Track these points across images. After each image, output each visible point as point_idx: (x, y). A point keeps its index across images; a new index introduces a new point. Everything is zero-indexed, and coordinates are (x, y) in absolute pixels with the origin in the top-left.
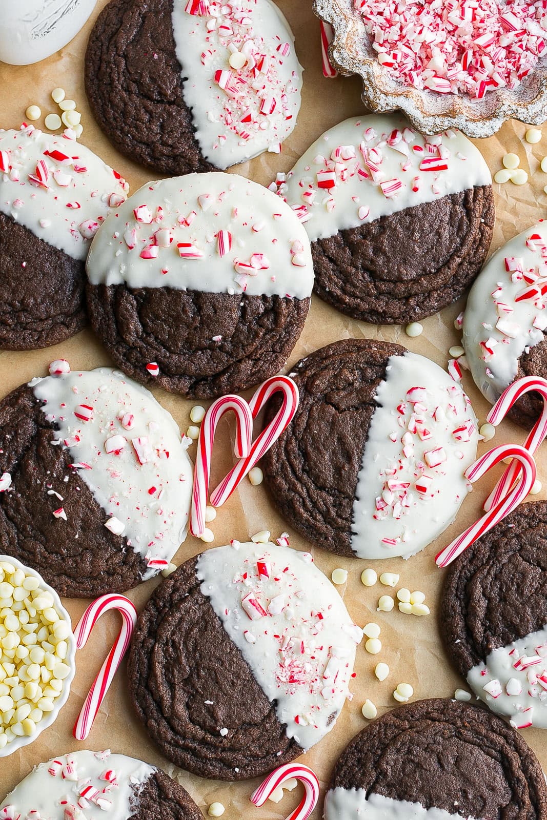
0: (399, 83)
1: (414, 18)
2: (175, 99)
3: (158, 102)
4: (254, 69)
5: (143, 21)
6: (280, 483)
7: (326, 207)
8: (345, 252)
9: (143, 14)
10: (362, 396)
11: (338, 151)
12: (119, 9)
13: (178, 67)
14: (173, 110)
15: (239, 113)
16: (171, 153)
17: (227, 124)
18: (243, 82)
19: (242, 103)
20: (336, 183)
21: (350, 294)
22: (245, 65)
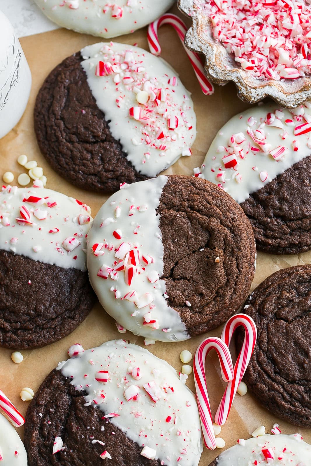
0: (262, 80)
1: (259, 33)
2: (106, 138)
3: (94, 143)
4: (155, 100)
5: (68, 91)
6: (261, 387)
7: (236, 181)
8: (259, 208)
9: (67, 87)
10: (302, 306)
11: (232, 139)
12: (49, 89)
13: (102, 114)
14: (106, 145)
15: (154, 133)
16: (113, 176)
17: (148, 143)
18: (150, 111)
19: (154, 126)
20: (238, 161)
21: (270, 237)
22: (149, 99)
